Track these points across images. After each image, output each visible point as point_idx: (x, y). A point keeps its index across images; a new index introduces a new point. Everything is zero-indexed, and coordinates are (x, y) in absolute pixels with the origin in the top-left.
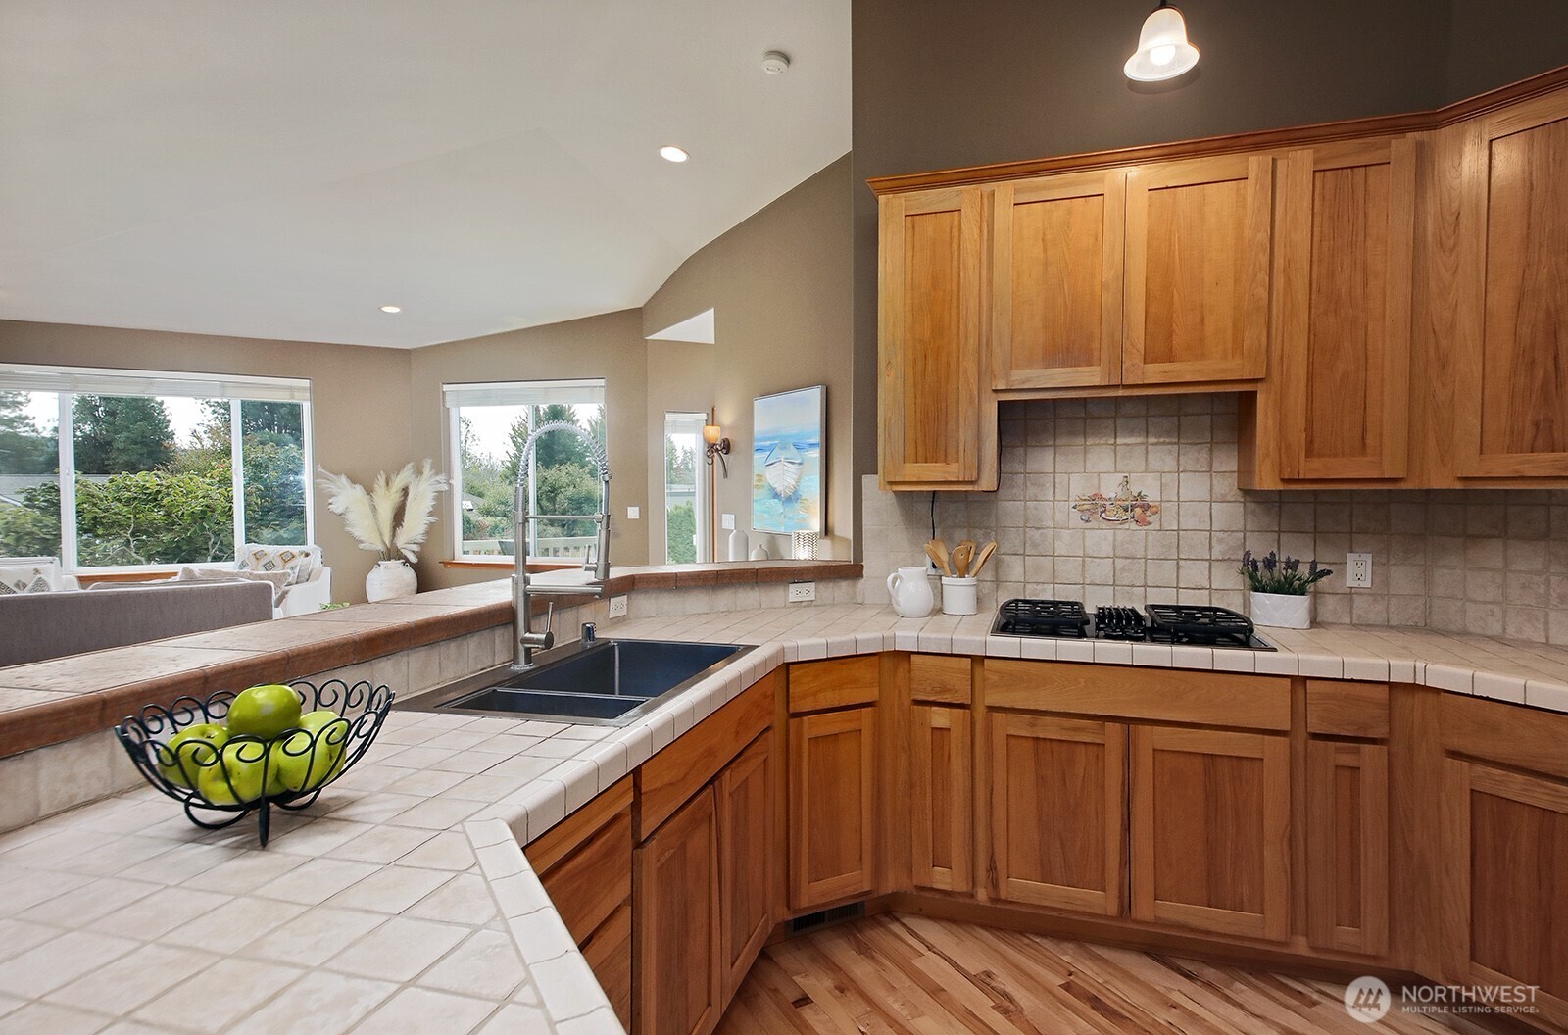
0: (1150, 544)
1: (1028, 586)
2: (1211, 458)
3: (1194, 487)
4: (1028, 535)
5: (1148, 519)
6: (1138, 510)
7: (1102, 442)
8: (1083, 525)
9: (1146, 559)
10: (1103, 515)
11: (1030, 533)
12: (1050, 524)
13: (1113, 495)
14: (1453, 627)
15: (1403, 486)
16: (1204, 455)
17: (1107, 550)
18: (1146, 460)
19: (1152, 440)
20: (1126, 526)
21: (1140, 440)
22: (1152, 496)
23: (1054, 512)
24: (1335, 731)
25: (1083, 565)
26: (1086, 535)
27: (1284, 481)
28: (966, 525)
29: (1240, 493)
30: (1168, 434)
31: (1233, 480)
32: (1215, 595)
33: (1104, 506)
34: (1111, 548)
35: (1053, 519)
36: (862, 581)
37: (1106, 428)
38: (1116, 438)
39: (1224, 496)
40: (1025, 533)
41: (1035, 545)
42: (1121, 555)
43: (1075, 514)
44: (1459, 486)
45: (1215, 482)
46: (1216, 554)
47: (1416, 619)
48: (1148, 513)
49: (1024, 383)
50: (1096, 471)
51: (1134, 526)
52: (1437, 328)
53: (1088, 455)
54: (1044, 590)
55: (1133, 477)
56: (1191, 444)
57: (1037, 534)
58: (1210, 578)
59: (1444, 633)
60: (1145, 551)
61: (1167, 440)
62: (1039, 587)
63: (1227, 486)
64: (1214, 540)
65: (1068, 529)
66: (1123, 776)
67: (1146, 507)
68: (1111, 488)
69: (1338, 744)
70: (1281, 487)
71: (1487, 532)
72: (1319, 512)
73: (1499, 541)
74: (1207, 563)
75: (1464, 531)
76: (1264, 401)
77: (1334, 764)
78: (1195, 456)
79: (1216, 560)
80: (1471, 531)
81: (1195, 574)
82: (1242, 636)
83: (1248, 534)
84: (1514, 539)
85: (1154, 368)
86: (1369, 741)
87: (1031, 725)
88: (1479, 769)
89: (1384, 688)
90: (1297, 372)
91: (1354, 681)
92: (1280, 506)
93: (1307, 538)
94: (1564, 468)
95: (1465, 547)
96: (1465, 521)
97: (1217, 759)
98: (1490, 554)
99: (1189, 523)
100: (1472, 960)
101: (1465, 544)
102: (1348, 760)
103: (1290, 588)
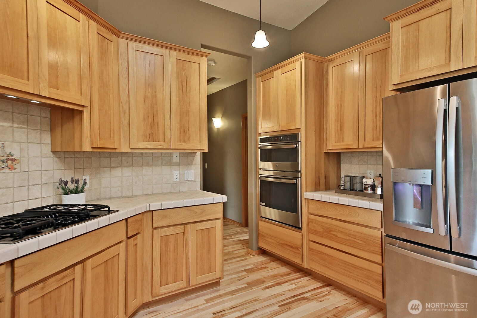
0: (15, 179)
2: (41, 136)
3: (34, 150)
5: (14, 166)
6: (9, 162)
9: (13, 187)
14: (107, 197)
15: (117, 151)
16: (38, 135)
18: (13, 136)
19: (15, 125)
20: (4, 171)
21: (10, 124)
22: (16, 154)
24: (133, 234)
27: (93, 148)
29: (51, 153)
30: (23, 123)
31: (49, 148)
39: (46, 154)
44: (130, 151)
45: (43, 148)
46: (44, 182)
47: (98, 197)
48: (14, 163)
51: (7, 170)
52: (122, 102)
55: (6, 144)
56: (33, 129)
58: (41, 193)
60: (13, 183)
61: (23, 126)
63: (47, 150)
64: (42, 174)
66: (81, 289)
67: (13, 160)
69: (134, 238)
70: (91, 150)
71: (116, 165)
72: (75, 161)
73: (120, 168)
74: (40, 186)
75: (111, 165)
76: (86, 115)
77: (133, 245)
78: (34, 135)
79: (44, 184)
80: (112, 166)
81: (35, 192)
82: (107, 209)
83: (55, 171)
84: (125, 167)
85: (53, 90)
86: (138, 234)
87: (43, 288)
88: (163, 230)
89: (141, 214)
90: (96, 106)
91: (137, 214)
92: (64, 159)
93: (72, 171)
94: (156, 146)
95: (111, 171)
96: (111, 162)
97: (108, 261)
98: (117, 172)
99: (32, 168)
100: (160, 286)
101: (111, 169)
102: (135, 242)
103: (76, 191)
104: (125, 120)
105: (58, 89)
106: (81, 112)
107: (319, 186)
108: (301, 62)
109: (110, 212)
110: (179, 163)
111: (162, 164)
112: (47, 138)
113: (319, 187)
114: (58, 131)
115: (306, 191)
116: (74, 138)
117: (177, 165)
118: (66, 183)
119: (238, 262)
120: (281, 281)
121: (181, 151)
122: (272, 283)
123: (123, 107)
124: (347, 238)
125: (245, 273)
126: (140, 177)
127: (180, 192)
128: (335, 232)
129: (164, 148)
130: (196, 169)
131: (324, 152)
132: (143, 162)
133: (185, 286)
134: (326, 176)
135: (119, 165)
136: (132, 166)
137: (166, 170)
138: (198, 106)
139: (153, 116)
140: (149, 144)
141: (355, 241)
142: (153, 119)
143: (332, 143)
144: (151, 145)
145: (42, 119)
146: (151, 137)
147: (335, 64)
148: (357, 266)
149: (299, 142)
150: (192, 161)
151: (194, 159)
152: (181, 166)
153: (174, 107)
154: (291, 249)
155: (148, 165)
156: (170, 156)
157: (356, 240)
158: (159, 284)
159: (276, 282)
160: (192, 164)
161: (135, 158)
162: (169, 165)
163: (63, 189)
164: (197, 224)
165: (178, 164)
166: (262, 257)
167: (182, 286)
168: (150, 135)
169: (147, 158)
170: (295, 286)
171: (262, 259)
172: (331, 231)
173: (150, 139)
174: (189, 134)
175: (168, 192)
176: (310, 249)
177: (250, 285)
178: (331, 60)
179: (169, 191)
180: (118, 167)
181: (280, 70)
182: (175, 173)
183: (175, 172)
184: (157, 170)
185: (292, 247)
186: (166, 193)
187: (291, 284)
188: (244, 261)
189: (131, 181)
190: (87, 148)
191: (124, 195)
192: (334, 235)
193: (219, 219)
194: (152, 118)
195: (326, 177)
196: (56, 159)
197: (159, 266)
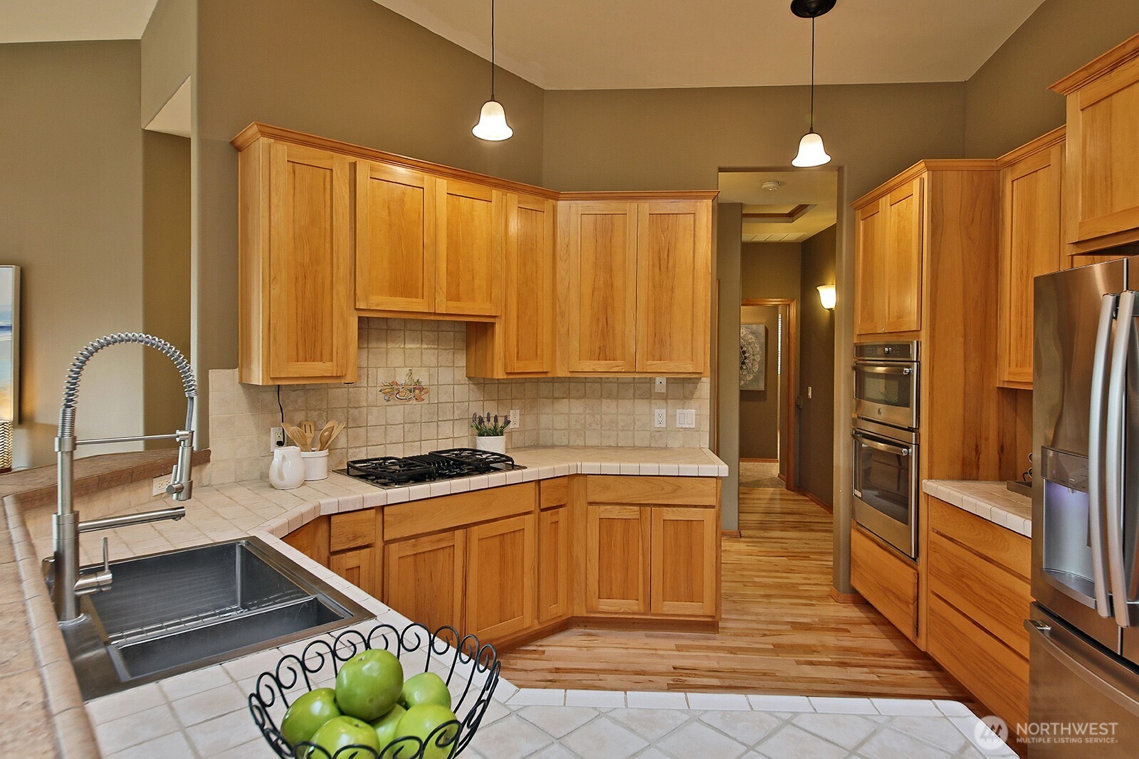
0: (423, 414)
1: (350, 451)
2: (454, 358)
3: (446, 376)
4: (350, 413)
5: (422, 397)
6: (417, 391)
7: (397, 346)
8: (385, 403)
9: (421, 422)
10: (398, 396)
11: (351, 411)
12: (365, 404)
13: (403, 382)
14: (548, 444)
15: (549, 375)
16: (451, 356)
17: (400, 419)
18: (421, 359)
19: (425, 346)
20: (410, 402)
21: (418, 346)
22: (425, 382)
23: (367, 395)
24: (550, 505)
25: (386, 431)
26: (388, 410)
27: (508, 374)
28: (304, 408)
29: (467, 379)
30: (432, 342)
31: (464, 372)
32: (456, 441)
33: (398, 389)
34: (402, 417)
35: (367, 400)
36: (209, 465)
37: (399, 337)
38: (405, 344)
39: (460, 381)
40: (348, 411)
41: (355, 420)
42: (408, 421)
43: (381, 396)
44: (569, 375)
45: (455, 373)
46: (456, 417)
48: (423, 393)
49: (378, 305)
50: (393, 366)
51: (414, 402)
53: (389, 356)
54: (360, 452)
55: (414, 370)
56: (444, 349)
57: (356, 412)
58: (453, 431)
59: (545, 447)
60: (421, 418)
61: (433, 347)
62: (357, 450)
63: (461, 374)
64: (455, 407)
65: (376, 406)
67: (421, 389)
68: (402, 378)
69: (552, 511)
70: (506, 377)
71: (562, 396)
72: (500, 388)
73: (567, 400)
74: (452, 422)
75: (553, 395)
76: (498, 329)
77: (549, 522)
78: (446, 357)
79: (456, 420)
80: (555, 396)
81: (446, 429)
82: (511, 463)
83: (470, 403)
84: (573, 398)
85: (451, 304)
86: (561, 506)
87: (414, 546)
88: (603, 508)
89: (566, 478)
90: (513, 314)
91: (557, 477)
92: (484, 386)
93: (494, 403)
94: (610, 368)
95: (553, 404)
96: (553, 390)
97: (506, 536)
98: (563, 406)
99: (443, 398)
100: (599, 598)
101: (553, 402)
102: (555, 518)
103: (496, 432)
104: (563, 326)
105: (459, 300)
106: (493, 324)
107: (978, 468)
108: (922, 181)
109: (513, 467)
110: (667, 396)
111: (634, 396)
112: (461, 360)
113: (975, 471)
114: (473, 349)
115: (930, 477)
116: (486, 360)
117: (663, 399)
118: (481, 420)
119: (793, 606)
120: (853, 661)
121: (668, 376)
122: (830, 660)
123: (560, 308)
124: (989, 597)
125: (788, 627)
126: (598, 417)
127: (666, 448)
128: (970, 579)
129: (623, 371)
130: (700, 407)
131: (998, 388)
132: (601, 392)
133: (642, 611)
134: (1002, 447)
135: (565, 396)
136: (584, 397)
137: (641, 406)
138: (690, 293)
139: (607, 319)
140: (598, 365)
141: (1000, 607)
142: (607, 322)
143: (1010, 366)
144: (601, 366)
145: (456, 334)
146: (603, 353)
147: (1017, 174)
148: (1001, 665)
149: (915, 363)
150: (692, 393)
151: (696, 388)
152: (669, 401)
153: (643, 298)
154: (897, 602)
155: (609, 397)
156: (650, 382)
157: (1003, 606)
158: (597, 595)
159: (839, 660)
160: (692, 399)
161: (590, 384)
162: (647, 398)
163: (477, 428)
164: (665, 509)
165: (665, 397)
166: (856, 609)
167: (635, 608)
168: (600, 348)
169: (609, 385)
170: (878, 679)
171: (854, 613)
172: (963, 576)
173: (601, 355)
174: (670, 345)
175: (646, 446)
176: (931, 611)
177: (779, 649)
178: (1011, 164)
179: (646, 444)
180: (563, 398)
181: (889, 195)
182: (659, 414)
183: (657, 411)
184: (626, 405)
185: (898, 598)
186: (640, 448)
187: (873, 673)
188: (804, 607)
189: (583, 422)
190: (499, 374)
191: (572, 443)
192: (968, 586)
193: (713, 507)
194: (605, 321)
195: (1002, 449)
196: (472, 386)
197: (597, 564)
